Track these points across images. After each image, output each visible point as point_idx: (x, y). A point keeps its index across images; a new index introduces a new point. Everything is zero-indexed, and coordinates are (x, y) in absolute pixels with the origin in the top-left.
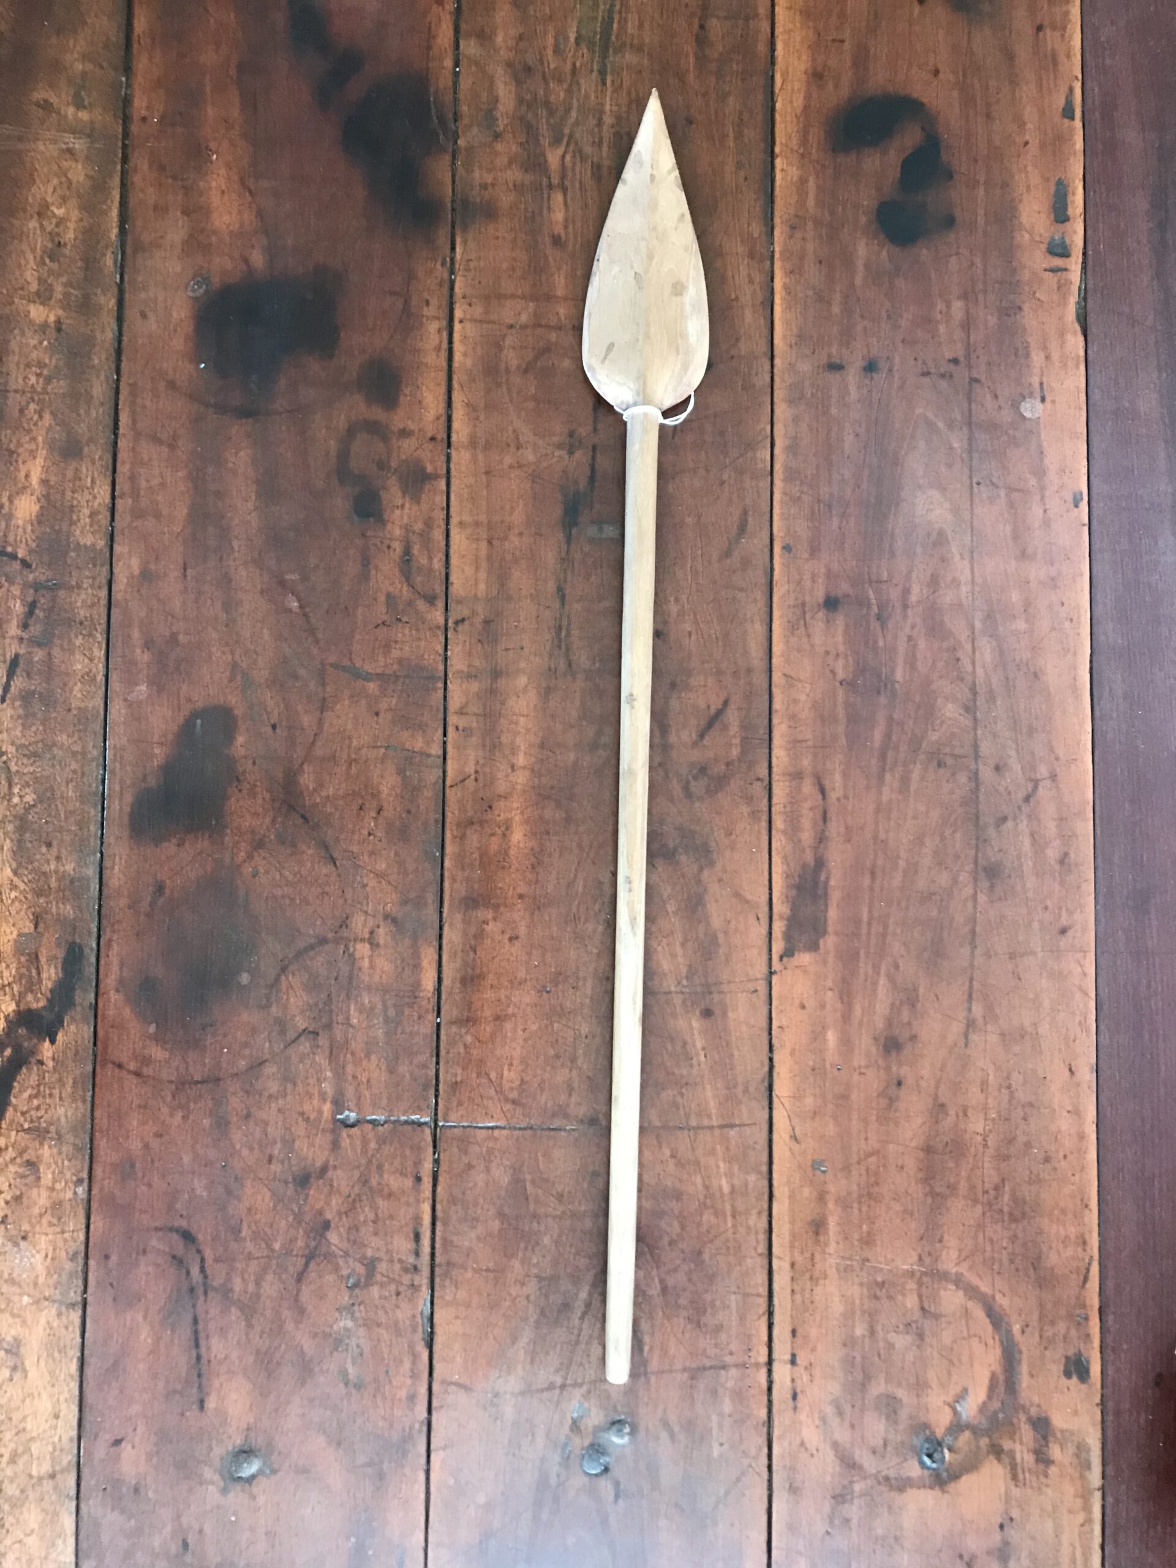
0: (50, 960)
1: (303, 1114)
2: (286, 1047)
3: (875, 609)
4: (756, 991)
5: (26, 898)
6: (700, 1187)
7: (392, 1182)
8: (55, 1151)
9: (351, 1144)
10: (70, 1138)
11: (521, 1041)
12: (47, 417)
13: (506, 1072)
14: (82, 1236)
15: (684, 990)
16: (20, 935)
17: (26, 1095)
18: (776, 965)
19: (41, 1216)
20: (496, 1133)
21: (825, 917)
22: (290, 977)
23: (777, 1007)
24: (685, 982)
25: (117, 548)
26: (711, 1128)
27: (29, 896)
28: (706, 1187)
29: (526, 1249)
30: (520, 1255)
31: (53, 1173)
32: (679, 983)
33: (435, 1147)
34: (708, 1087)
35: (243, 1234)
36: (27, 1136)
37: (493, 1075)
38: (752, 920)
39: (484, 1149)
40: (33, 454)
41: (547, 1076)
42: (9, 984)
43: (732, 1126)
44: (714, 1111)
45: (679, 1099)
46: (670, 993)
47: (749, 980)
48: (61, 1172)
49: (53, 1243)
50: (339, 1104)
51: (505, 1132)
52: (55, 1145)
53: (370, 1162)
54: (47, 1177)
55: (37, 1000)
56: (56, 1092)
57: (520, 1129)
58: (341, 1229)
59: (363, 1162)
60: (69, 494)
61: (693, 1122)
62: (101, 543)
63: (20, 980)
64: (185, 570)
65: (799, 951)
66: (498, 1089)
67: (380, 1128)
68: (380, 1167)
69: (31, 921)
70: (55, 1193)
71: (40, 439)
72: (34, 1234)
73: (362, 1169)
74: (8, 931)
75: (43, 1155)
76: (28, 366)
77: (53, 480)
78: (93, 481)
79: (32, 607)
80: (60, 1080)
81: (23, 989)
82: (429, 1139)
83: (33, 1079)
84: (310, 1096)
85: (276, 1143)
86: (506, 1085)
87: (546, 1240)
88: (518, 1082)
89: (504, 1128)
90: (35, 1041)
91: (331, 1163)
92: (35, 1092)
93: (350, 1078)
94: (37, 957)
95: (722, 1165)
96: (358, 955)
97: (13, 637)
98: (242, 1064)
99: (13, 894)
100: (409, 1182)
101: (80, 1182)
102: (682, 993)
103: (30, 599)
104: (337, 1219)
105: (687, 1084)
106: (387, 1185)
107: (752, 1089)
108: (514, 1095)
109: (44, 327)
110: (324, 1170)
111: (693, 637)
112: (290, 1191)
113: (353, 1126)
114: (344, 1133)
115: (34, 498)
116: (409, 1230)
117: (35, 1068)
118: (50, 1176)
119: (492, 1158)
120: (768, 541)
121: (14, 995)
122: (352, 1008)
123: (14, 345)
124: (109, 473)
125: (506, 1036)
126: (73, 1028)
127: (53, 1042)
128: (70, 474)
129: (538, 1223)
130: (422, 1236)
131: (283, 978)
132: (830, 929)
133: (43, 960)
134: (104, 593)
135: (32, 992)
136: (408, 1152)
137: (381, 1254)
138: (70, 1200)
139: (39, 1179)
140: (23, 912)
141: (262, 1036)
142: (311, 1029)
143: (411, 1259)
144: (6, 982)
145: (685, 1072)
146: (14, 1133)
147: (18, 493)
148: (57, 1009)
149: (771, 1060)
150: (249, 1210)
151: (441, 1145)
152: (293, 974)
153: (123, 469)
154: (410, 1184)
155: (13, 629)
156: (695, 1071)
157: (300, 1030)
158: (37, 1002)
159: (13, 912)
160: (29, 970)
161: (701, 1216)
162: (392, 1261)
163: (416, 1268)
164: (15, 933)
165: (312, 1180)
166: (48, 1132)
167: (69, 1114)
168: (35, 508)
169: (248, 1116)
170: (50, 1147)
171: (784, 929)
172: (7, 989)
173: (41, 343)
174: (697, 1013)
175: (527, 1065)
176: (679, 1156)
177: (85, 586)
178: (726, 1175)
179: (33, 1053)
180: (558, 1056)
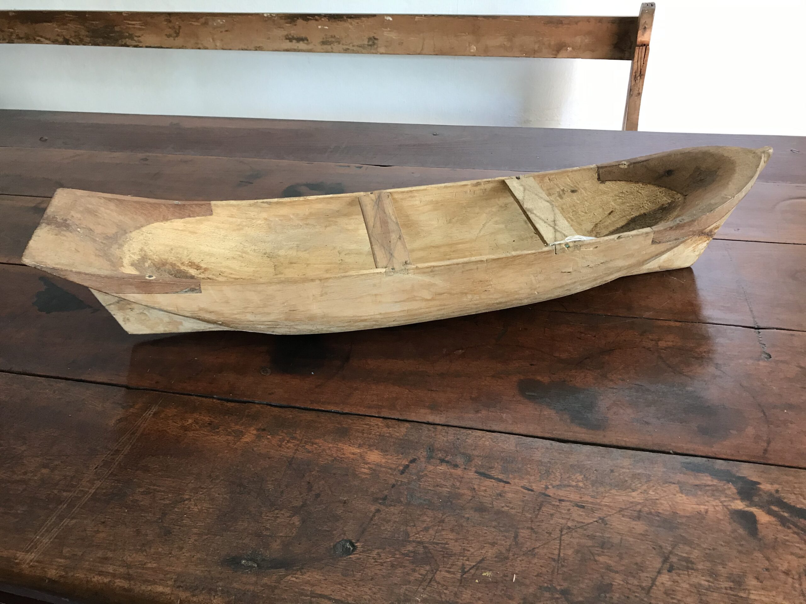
0: (697, 479)
6: (760, 258)
9: (781, 357)
16: (681, 492)
25: (412, 419)
40: (340, 449)
62: (407, 425)
69: (669, 486)
71: (331, 445)
74: (680, 498)
76: (280, 446)
78: (366, 424)
79: (444, 461)
83: (790, 496)
90: (761, 493)
91: (796, 364)
94: (697, 485)
97: (463, 473)
100: (796, 339)
103: (438, 461)
109: (259, 437)
110: (801, 367)
115: (369, 452)
123: (264, 451)
127: (759, 483)
128: (358, 434)
133: (697, 482)
134: (440, 428)
148: (733, 479)
155: (457, 472)
158: (731, 489)
160: (707, 491)
164: (680, 494)
173: (268, 439)
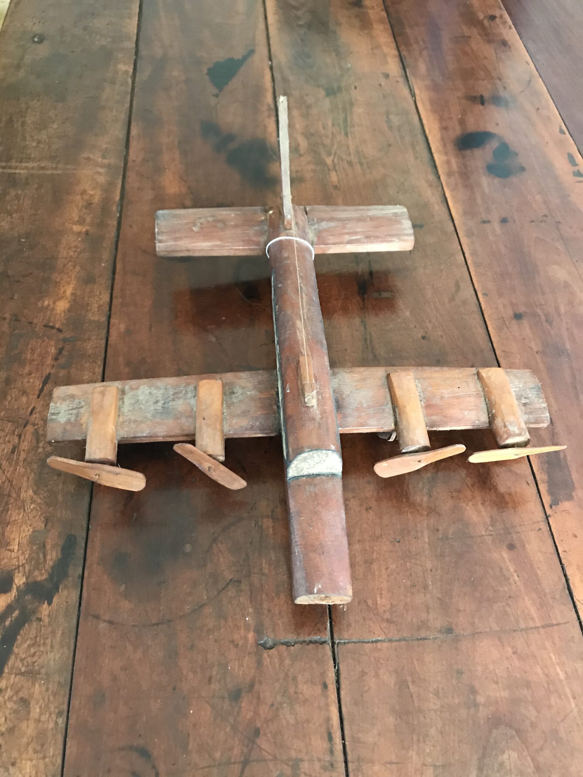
0: (54, 547)
1: (233, 642)
2: (218, 594)
3: (543, 317)
4: (540, 529)
5: (41, 508)
6: (542, 676)
7: (305, 690)
8: (44, 688)
9: (270, 662)
10: (57, 678)
11: (385, 577)
12: (78, 268)
13: (379, 599)
14: (59, 761)
15: (491, 533)
16: (34, 531)
17: (25, 645)
18: (549, 512)
19: (28, 744)
20: (379, 645)
21: (572, 479)
22: (219, 545)
23: (557, 538)
24: (491, 528)
25: (112, 321)
26: (537, 628)
27: (43, 507)
28: (547, 675)
29: (418, 741)
30: (415, 747)
31: (40, 707)
32: (487, 529)
33: (334, 660)
34: (526, 598)
35: (190, 747)
36: (23, 678)
37: (370, 602)
38: (524, 485)
39: (372, 659)
40: (69, 283)
41: (408, 600)
42: (23, 564)
43: (552, 625)
44: (535, 616)
45: (508, 609)
46: (483, 536)
47: (534, 523)
48: (47, 706)
49: (36, 767)
50: (259, 631)
51: (385, 644)
52: (44, 683)
53: (287, 675)
54: (35, 711)
55: (41, 575)
56: (49, 641)
57: (396, 641)
58: (269, 735)
59: (282, 676)
60: (86, 299)
61: (522, 625)
62: (104, 319)
63: (31, 560)
64: (151, 328)
65: (561, 501)
66: (375, 612)
67: (292, 648)
68: (295, 679)
69: (42, 522)
70: (41, 724)
71: (73, 277)
72: (21, 760)
73: (281, 681)
74: (26, 529)
75: (33, 693)
76: (70, 248)
77: (79, 293)
78: (100, 293)
79: (60, 351)
80: (53, 633)
81: (32, 568)
82: (330, 653)
83: (33, 633)
84: (237, 627)
85: (214, 666)
86: (381, 610)
87: (433, 731)
88: (389, 606)
89: (384, 641)
90: (37, 604)
91: (257, 679)
92: (32, 642)
93: (266, 612)
94: (44, 546)
95: (553, 657)
96: (265, 526)
97: (48, 365)
98: (187, 608)
99: (32, 507)
100: (318, 689)
101: (60, 714)
102: (491, 535)
103: (60, 346)
104: (265, 726)
105: (510, 597)
106: (302, 693)
107: (557, 597)
108: (387, 616)
109: (79, 233)
110: (252, 685)
111: (444, 338)
112: (226, 705)
113: (271, 648)
114: (265, 654)
115: (67, 301)
116: (323, 729)
117: (35, 624)
118: (38, 710)
119: (380, 666)
120: (473, 292)
121: (25, 573)
122: (264, 561)
123: (64, 241)
124: (110, 288)
125: (374, 574)
126: (65, 593)
127: (50, 603)
128: (87, 290)
129: (425, 717)
130: (333, 736)
131: (214, 545)
132: (577, 485)
133: (48, 547)
134: (103, 342)
135: (38, 569)
136: (315, 665)
137: (303, 756)
138: (52, 729)
139: (29, 712)
140: (38, 517)
141: (201, 587)
142: (235, 579)
143: (328, 758)
144: (21, 564)
145: (506, 589)
146: (14, 675)
147: (58, 300)
148: (55, 580)
149: (565, 575)
150: (195, 725)
151: (340, 659)
152: (221, 543)
153: (117, 287)
154: (320, 691)
155: (49, 361)
156: (514, 587)
157: (228, 580)
158: (41, 576)
159: (31, 517)
160: (38, 554)
161: (549, 700)
162: (311, 761)
163: (332, 765)
164: (31, 530)
165: (243, 694)
166: (39, 674)
167: (57, 657)
168: (67, 305)
169: (192, 647)
170: (40, 685)
171: (547, 488)
172: (21, 568)
173: (77, 239)
174: (504, 547)
175: (393, 593)
176: (519, 652)
177: (92, 338)
178: (558, 664)
179: (34, 612)
180: (413, 586)
